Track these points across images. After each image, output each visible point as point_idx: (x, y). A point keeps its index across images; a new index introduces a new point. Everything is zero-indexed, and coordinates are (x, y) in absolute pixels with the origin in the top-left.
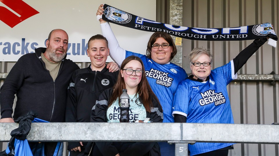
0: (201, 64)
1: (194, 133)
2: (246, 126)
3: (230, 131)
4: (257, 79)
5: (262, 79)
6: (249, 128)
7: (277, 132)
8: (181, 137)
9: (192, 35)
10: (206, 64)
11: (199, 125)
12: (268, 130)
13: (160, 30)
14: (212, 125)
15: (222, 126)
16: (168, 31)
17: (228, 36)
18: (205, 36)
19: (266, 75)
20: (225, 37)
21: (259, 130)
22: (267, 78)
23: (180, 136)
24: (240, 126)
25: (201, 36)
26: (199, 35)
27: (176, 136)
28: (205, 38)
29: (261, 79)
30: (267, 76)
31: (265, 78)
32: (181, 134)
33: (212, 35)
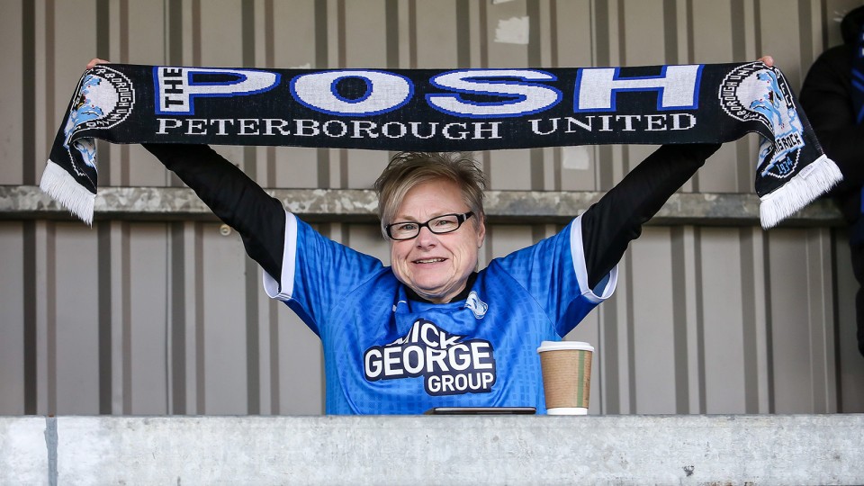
0: (421, 226)
1: (104, 457)
2: (323, 425)
3: (258, 445)
4: (325, 209)
5: (343, 208)
6: (335, 432)
7: (447, 447)
8: (50, 475)
9: (434, 125)
10: (447, 222)
11: (128, 423)
12: (409, 439)
13: (280, 123)
14: (182, 425)
15: (223, 425)
16: (316, 124)
17: (606, 119)
18: (495, 126)
19: (362, 190)
20: (589, 128)
21: (375, 441)
22: (367, 206)
23: (47, 473)
24: (299, 426)
25: (478, 126)
26: (464, 125)
27: (27, 471)
28: (495, 135)
29: (338, 210)
30: (366, 195)
31: (358, 205)
32: (50, 465)
33: (526, 118)
